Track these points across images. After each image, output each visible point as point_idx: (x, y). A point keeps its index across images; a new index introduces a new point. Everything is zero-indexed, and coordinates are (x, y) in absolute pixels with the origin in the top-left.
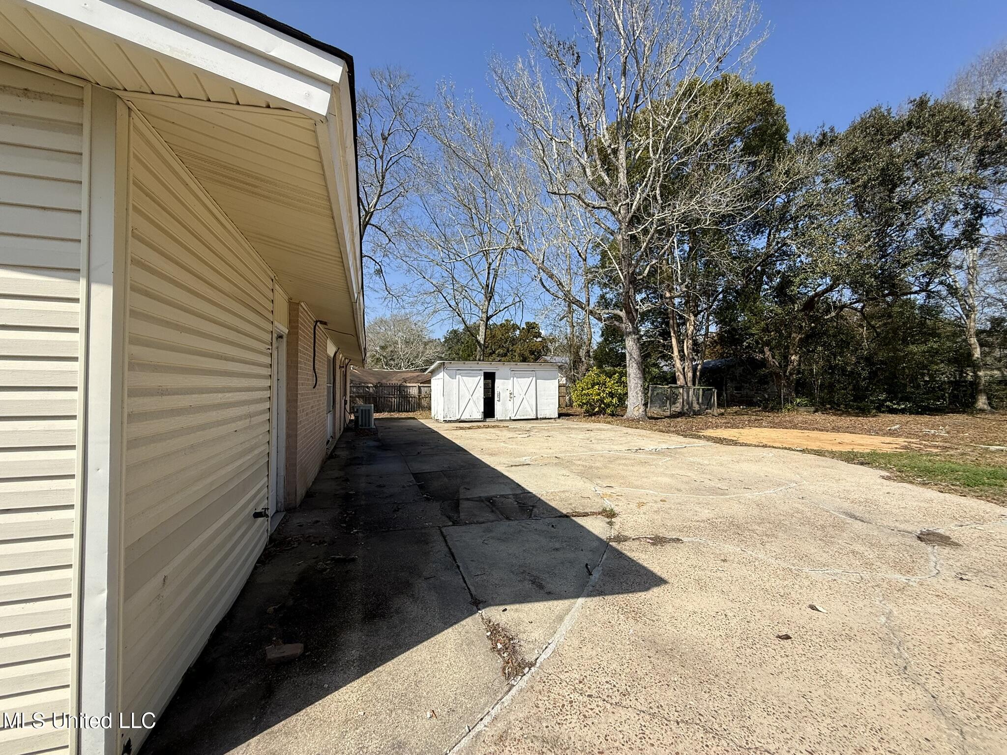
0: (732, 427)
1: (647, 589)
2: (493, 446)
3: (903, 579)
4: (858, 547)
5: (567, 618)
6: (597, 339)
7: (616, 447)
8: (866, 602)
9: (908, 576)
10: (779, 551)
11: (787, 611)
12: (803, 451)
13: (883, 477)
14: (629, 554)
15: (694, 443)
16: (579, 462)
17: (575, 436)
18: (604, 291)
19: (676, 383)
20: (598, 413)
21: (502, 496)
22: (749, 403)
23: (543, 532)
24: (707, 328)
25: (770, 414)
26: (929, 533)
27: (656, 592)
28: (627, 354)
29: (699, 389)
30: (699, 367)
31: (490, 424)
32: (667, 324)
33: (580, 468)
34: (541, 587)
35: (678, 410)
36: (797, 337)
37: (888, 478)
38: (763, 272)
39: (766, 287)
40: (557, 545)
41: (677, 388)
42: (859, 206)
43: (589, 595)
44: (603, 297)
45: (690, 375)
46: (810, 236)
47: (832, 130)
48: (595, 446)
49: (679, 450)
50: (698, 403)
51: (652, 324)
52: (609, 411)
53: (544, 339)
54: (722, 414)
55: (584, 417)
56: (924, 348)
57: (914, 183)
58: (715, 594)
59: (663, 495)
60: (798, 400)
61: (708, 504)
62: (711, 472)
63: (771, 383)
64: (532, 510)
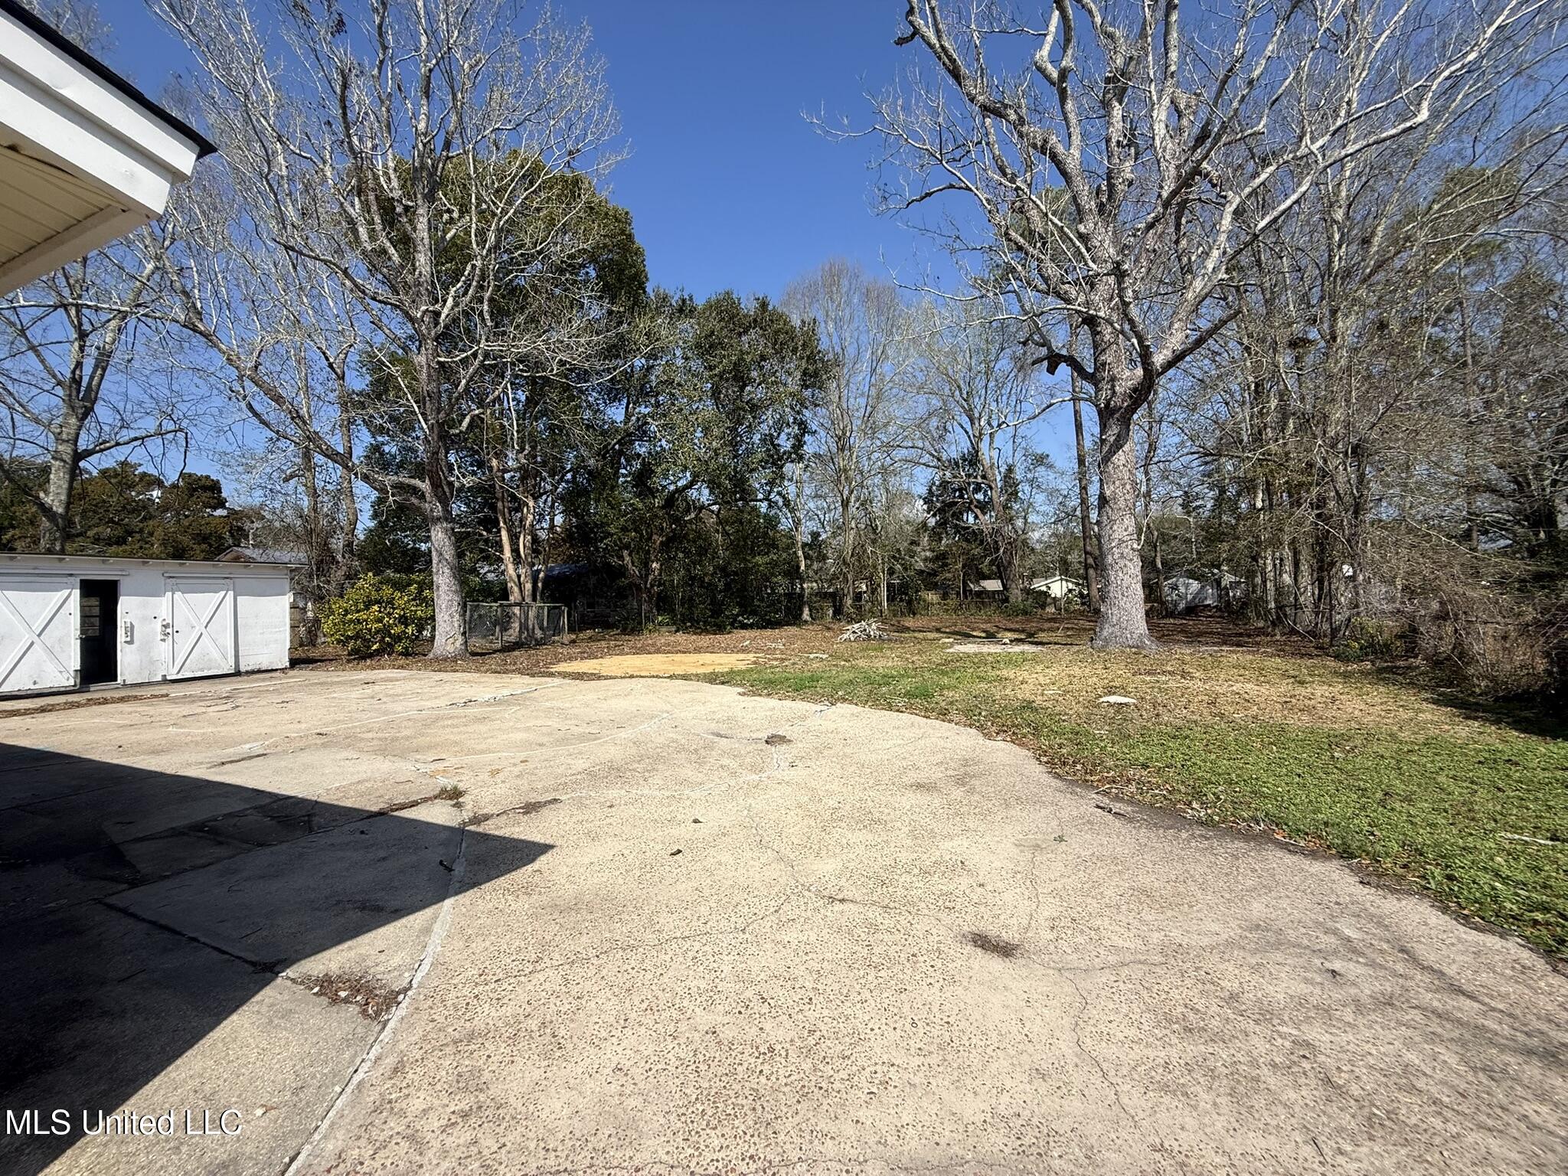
0: (589, 658)
1: (533, 860)
2: (147, 736)
3: (757, 778)
4: (725, 761)
5: (437, 927)
6: (366, 523)
7: (429, 704)
8: (734, 803)
9: (760, 774)
10: (661, 782)
11: (675, 832)
12: (670, 677)
13: (740, 694)
14: (497, 833)
15: (546, 683)
16: (370, 735)
17: (343, 695)
18: (380, 439)
19: (508, 600)
20: (379, 653)
21: (230, 815)
22: (607, 625)
23: (347, 844)
24: (552, 520)
25: (630, 638)
26: (773, 736)
27: (542, 862)
28: (434, 554)
29: (542, 608)
30: (542, 575)
31: (108, 695)
32: (493, 508)
33: (375, 742)
34: (379, 909)
35: (512, 639)
36: (658, 539)
37: (744, 694)
38: (621, 453)
39: (623, 471)
40: (382, 854)
41: (510, 605)
42: (715, 394)
43: (456, 894)
44: (376, 448)
45: (529, 586)
46: (671, 419)
47: (691, 299)
48: (390, 706)
49: (528, 695)
50: (541, 628)
51: (468, 505)
52: (399, 648)
53: (232, 512)
54: (573, 642)
55: (349, 661)
56: (767, 559)
57: (759, 384)
58: (608, 840)
59: (522, 756)
60: (660, 618)
61: (580, 753)
62: (576, 717)
63: (630, 598)
64: (309, 822)
